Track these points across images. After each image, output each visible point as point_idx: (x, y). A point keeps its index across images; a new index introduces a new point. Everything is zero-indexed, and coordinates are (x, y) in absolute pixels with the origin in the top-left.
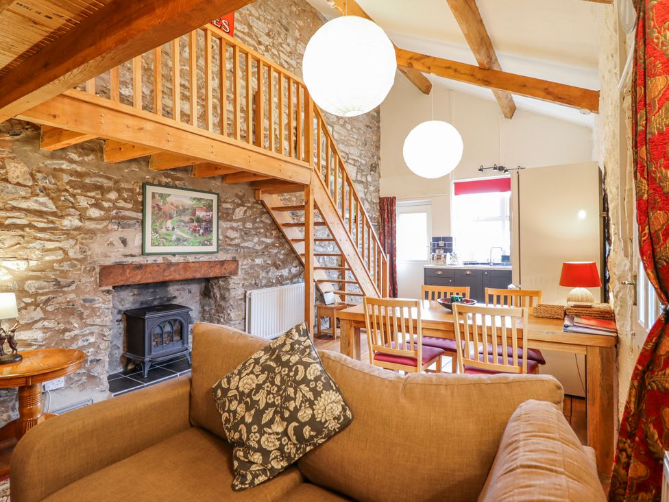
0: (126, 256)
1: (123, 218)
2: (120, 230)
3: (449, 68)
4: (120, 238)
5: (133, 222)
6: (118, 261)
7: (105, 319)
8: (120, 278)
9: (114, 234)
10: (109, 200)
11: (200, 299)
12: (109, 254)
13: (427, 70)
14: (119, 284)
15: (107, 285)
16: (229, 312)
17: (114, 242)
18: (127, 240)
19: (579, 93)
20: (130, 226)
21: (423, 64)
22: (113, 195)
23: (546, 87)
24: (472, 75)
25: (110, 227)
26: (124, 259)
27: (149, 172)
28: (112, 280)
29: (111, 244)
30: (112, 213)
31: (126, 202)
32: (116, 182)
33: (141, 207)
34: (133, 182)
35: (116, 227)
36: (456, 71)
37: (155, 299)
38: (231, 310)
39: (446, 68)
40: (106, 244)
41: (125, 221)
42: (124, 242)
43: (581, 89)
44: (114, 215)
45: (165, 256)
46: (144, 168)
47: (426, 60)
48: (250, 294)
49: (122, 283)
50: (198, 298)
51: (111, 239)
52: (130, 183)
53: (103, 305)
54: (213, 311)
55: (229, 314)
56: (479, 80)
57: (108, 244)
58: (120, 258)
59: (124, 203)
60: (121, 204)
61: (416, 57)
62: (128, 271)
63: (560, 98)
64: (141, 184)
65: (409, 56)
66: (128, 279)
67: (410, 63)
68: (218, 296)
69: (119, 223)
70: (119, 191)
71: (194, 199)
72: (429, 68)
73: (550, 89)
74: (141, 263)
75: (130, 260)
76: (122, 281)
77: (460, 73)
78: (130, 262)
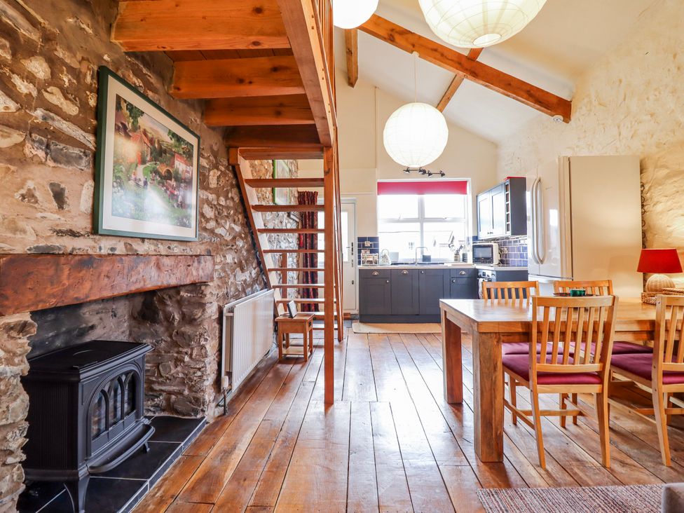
0: (60, 233)
1: (57, 135)
2: (51, 163)
3: (436, 50)
4: (52, 185)
5: (76, 151)
6: (42, 243)
7: (12, 405)
8: (49, 290)
9: (37, 170)
10: (30, 78)
11: (130, 327)
12: (22, 224)
13: (411, 47)
14: (47, 306)
15: (17, 310)
16: (203, 342)
17: (37, 194)
18: (66, 193)
19: (555, 101)
20: (69, 160)
21: (407, 40)
22: (39, 68)
23: (528, 89)
24: (460, 64)
25: (29, 150)
26: (57, 242)
27: (111, 47)
28: (31, 296)
29: (29, 196)
30: (34, 114)
31: (66, 98)
32: (47, 38)
33: (94, 122)
34: (79, 56)
35: (41, 154)
36: (442, 55)
37: (57, 336)
38: (206, 340)
39: (432, 50)
40: (17, 196)
41: (61, 146)
42: (59, 196)
43: (557, 97)
44: (40, 120)
45: (129, 241)
46: (103, 34)
47: (410, 35)
48: (231, 310)
49: (52, 302)
50: (126, 324)
51: (30, 184)
52: (75, 56)
53: (8, 369)
54: (163, 344)
55: (203, 347)
56: (467, 70)
57: (23, 197)
58: (47, 238)
59: (62, 100)
60: (55, 98)
61: (398, 29)
62: (66, 272)
63: (540, 102)
64: (96, 68)
65: (391, 27)
66: (65, 291)
67: (391, 35)
68: (177, 317)
69: (48, 146)
70: (52, 61)
71: (174, 135)
72: (414, 46)
73: (532, 92)
74: (90, 252)
75: (68, 244)
76: (54, 296)
77: (448, 59)
78: (69, 250)
